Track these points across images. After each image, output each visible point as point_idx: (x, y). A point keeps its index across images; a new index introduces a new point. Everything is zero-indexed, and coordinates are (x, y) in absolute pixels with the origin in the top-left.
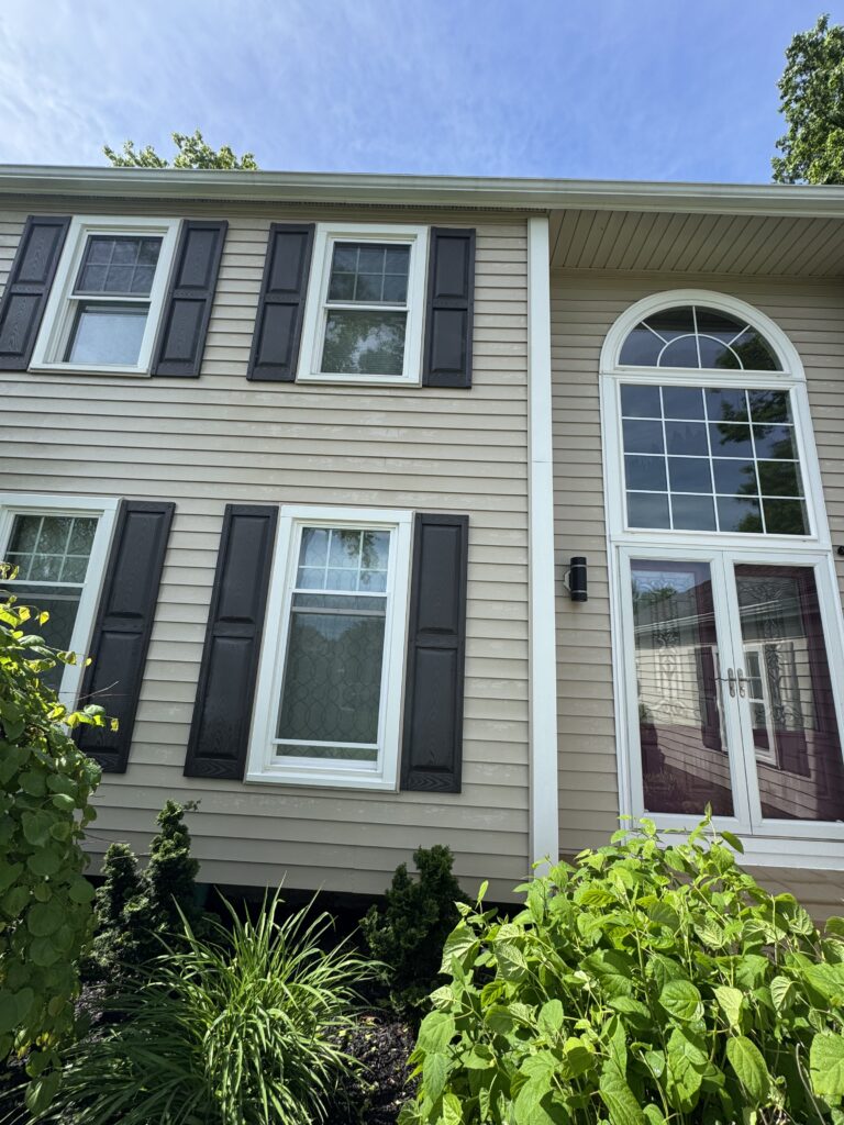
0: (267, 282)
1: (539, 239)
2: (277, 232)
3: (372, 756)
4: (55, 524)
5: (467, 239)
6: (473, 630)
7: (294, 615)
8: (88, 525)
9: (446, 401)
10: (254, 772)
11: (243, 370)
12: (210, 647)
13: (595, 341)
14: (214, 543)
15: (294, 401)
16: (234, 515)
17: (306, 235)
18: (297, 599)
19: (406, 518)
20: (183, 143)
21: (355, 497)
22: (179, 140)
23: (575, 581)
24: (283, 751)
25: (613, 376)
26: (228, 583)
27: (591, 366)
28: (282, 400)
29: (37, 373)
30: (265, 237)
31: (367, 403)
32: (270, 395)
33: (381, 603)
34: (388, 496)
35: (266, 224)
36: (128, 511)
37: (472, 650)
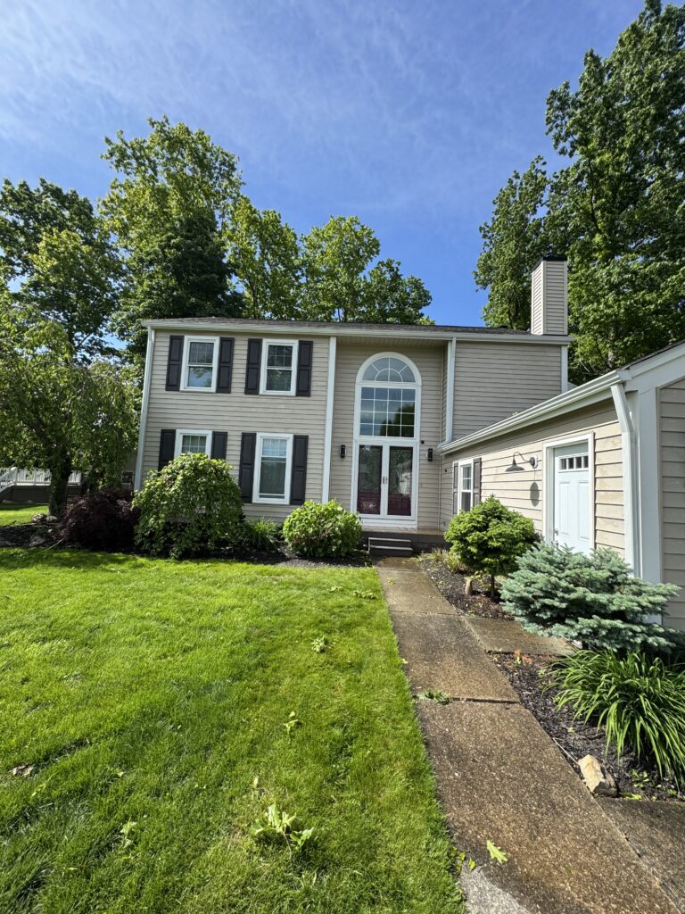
0: (248, 360)
1: (333, 343)
2: (250, 342)
3: (283, 497)
4: (194, 438)
5: (310, 344)
6: (309, 466)
7: (262, 463)
8: (203, 438)
9: (303, 400)
10: (254, 501)
11: (243, 390)
12: (241, 470)
13: (354, 371)
14: (239, 443)
15: (259, 400)
16: (244, 435)
17: (259, 343)
18: (263, 459)
19: (291, 436)
20: (155, 125)
21: (277, 430)
22: (153, 124)
23: (342, 452)
24: (261, 496)
25: (360, 383)
26: (244, 454)
27: (353, 380)
28: (255, 400)
29: (183, 392)
30: (246, 343)
31: (280, 401)
32: (251, 399)
33: (285, 460)
34: (286, 430)
35: (247, 338)
36: (215, 434)
37: (308, 471)
